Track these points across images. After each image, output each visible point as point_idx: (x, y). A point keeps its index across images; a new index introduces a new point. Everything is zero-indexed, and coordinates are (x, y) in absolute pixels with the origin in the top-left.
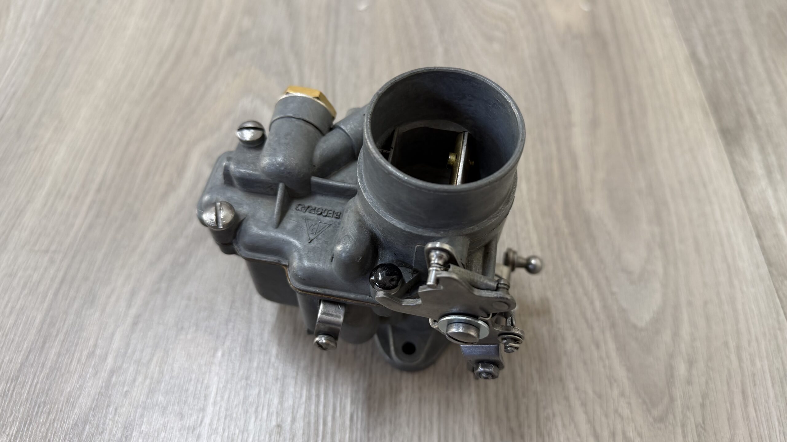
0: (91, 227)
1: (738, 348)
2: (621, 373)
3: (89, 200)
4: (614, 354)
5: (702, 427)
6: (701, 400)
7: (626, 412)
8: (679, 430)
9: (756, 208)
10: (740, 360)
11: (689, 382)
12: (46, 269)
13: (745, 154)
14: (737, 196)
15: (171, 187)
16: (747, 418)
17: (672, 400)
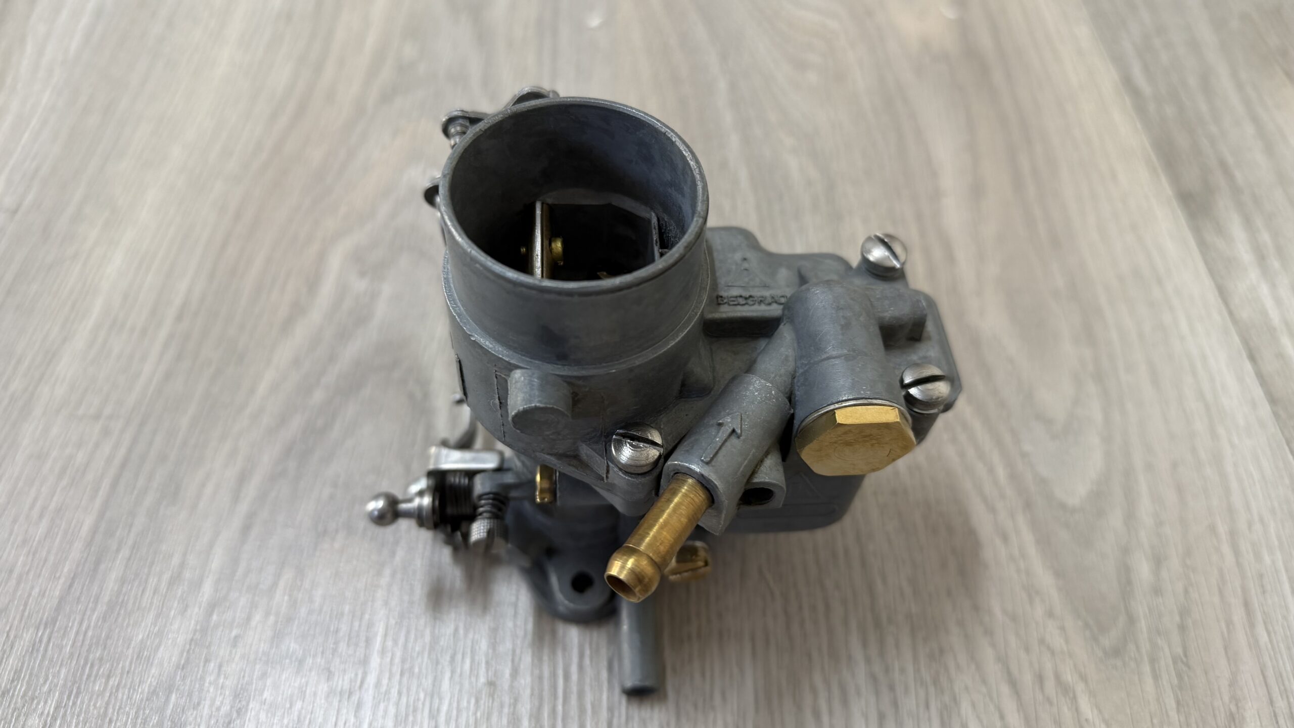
0: (168, 376)
1: (1233, 534)
2: (1045, 579)
3: (163, 334)
4: (1032, 550)
5: (1183, 662)
6: (1177, 618)
7: (1057, 641)
8: (1147, 669)
9: (1245, 314)
10: (1237, 552)
11: (1157, 591)
12: (97, 445)
13: (1220, 230)
14: (1212, 296)
15: (298, 310)
16: (1254, 644)
17: (1132, 620)
